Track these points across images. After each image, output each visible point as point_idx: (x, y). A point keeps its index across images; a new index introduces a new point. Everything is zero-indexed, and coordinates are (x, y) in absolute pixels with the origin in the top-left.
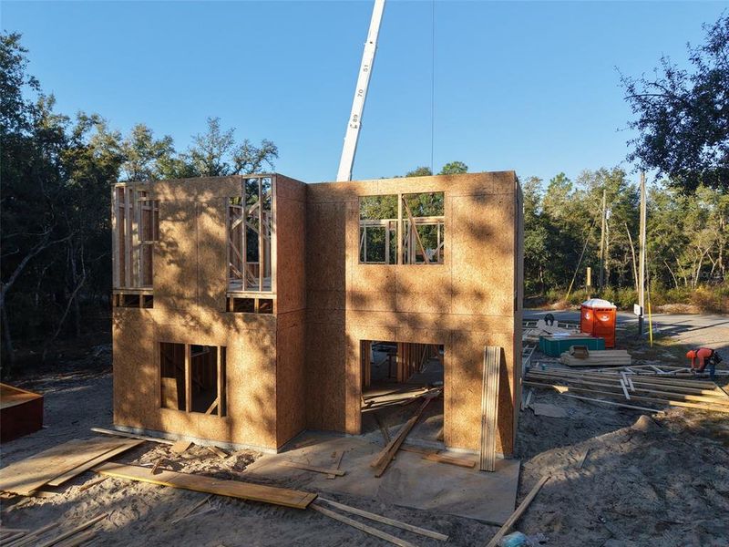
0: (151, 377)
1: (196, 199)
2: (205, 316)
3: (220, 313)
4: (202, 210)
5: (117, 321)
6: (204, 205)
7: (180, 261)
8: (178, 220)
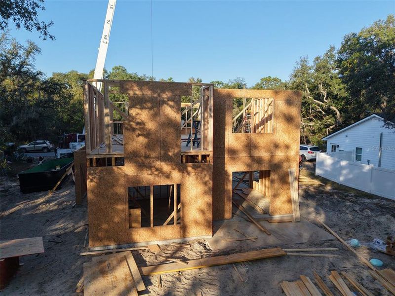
0: (123, 211)
1: (159, 95)
2: (166, 167)
3: (177, 165)
4: (164, 102)
5: (90, 177)
6: (165, 99)
7: (147, 134)
8: (145, 108)
